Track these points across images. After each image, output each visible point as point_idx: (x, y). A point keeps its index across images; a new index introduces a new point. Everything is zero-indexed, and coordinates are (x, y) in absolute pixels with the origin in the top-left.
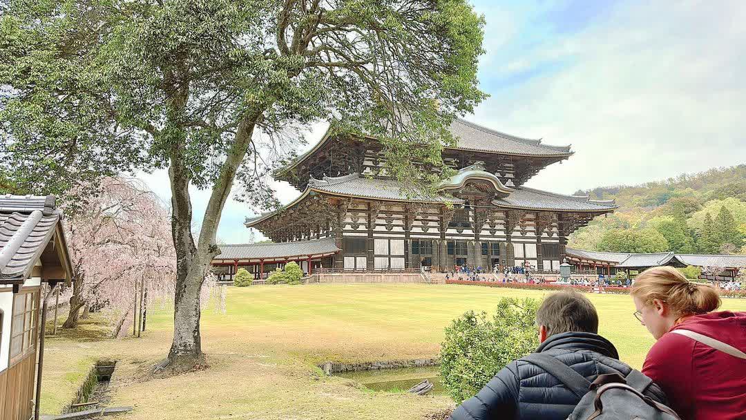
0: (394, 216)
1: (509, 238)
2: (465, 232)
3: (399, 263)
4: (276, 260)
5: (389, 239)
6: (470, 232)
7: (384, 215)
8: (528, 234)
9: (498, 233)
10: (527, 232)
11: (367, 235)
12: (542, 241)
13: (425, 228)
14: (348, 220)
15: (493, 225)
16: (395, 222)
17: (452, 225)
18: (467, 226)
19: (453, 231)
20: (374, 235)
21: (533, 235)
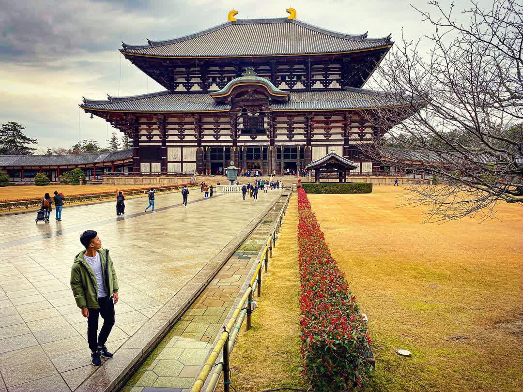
0: (186, 126)
1: (309, 141)
2: (259, 138)
3: (190, 168)
4: (87, 166)
5: (182, 147)
6: (265, 138)
7: (177, 126)
8: (333, 137)
9: (296, 138)
10: (331, 134)
11: (160, 144)
12: (350, 143)
13: (217, 136)
14: (144, 132)
15: (290, 130)
16: (186, 132)
17: (245, 132)
18: (263, 132)
19: (247, 138)
20: (167, 144)
21: (340, 137)
